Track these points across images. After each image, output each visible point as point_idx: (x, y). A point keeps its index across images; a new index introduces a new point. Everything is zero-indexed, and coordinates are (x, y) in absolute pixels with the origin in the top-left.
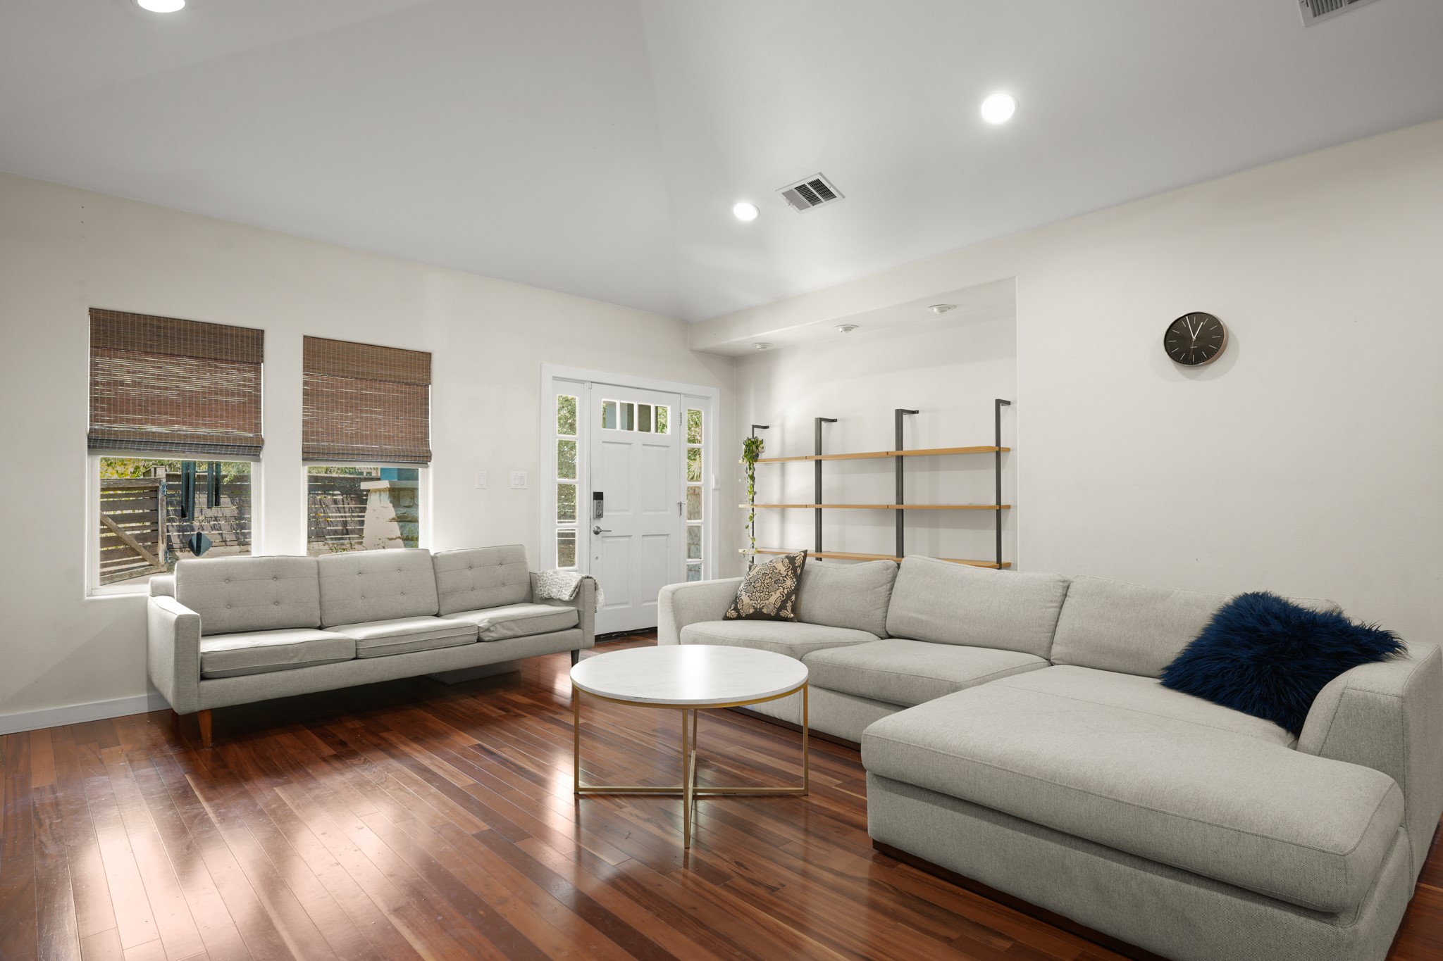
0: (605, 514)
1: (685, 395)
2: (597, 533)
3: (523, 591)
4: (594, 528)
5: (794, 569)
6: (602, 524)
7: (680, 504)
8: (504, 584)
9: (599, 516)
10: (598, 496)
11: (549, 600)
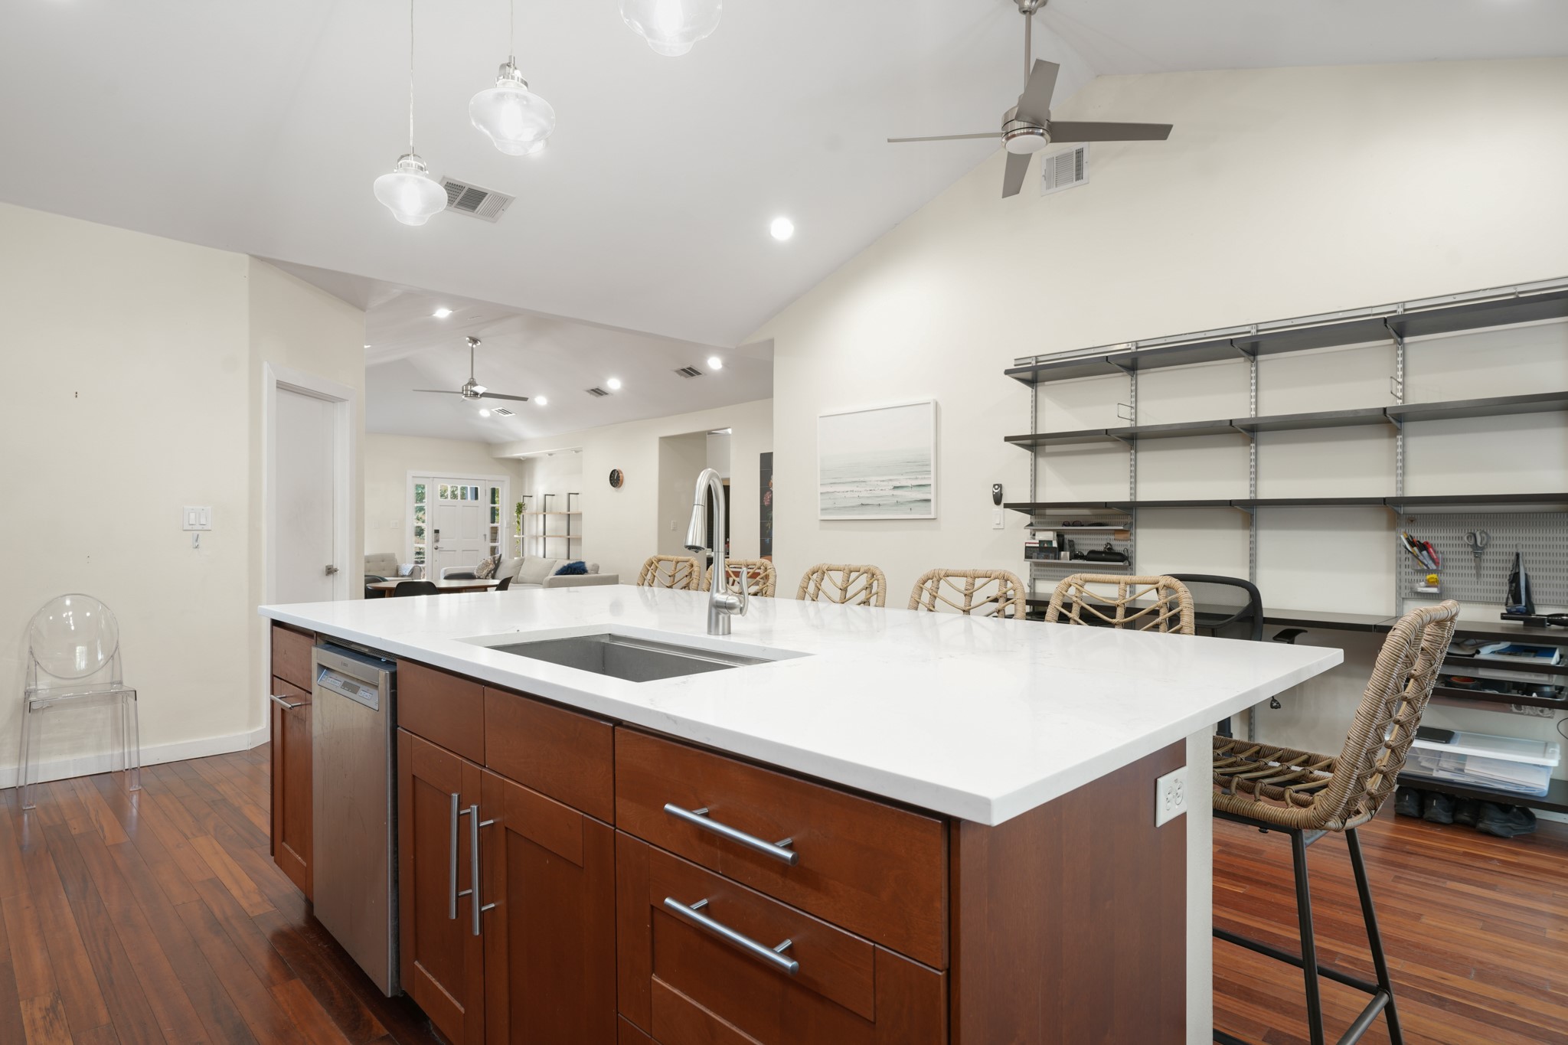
0: (440, 540)
1: (489, 481)
2: (436, 549)
3: (394, 572)
4: (435, 546)
5: (494, 562)
6: (439, 545)
7: (485, 535)
8: (384, 570)
9: (437, 541)
10: (437, 532)
11: (403, 576)
